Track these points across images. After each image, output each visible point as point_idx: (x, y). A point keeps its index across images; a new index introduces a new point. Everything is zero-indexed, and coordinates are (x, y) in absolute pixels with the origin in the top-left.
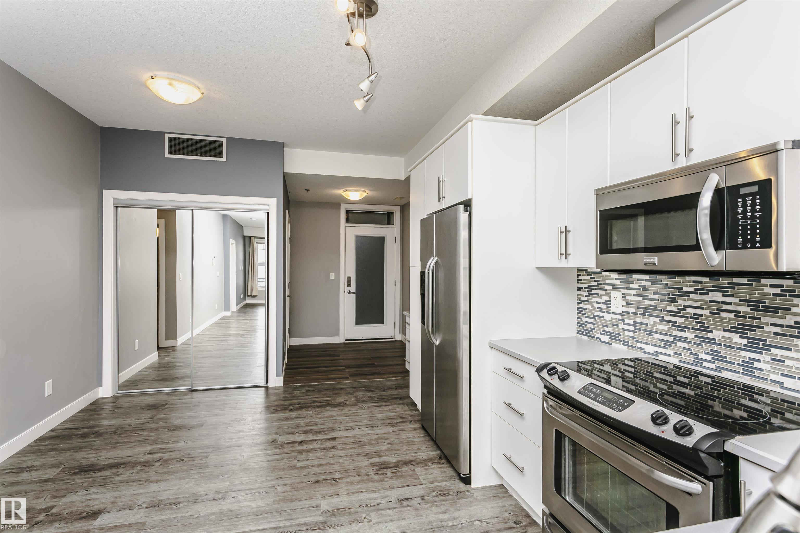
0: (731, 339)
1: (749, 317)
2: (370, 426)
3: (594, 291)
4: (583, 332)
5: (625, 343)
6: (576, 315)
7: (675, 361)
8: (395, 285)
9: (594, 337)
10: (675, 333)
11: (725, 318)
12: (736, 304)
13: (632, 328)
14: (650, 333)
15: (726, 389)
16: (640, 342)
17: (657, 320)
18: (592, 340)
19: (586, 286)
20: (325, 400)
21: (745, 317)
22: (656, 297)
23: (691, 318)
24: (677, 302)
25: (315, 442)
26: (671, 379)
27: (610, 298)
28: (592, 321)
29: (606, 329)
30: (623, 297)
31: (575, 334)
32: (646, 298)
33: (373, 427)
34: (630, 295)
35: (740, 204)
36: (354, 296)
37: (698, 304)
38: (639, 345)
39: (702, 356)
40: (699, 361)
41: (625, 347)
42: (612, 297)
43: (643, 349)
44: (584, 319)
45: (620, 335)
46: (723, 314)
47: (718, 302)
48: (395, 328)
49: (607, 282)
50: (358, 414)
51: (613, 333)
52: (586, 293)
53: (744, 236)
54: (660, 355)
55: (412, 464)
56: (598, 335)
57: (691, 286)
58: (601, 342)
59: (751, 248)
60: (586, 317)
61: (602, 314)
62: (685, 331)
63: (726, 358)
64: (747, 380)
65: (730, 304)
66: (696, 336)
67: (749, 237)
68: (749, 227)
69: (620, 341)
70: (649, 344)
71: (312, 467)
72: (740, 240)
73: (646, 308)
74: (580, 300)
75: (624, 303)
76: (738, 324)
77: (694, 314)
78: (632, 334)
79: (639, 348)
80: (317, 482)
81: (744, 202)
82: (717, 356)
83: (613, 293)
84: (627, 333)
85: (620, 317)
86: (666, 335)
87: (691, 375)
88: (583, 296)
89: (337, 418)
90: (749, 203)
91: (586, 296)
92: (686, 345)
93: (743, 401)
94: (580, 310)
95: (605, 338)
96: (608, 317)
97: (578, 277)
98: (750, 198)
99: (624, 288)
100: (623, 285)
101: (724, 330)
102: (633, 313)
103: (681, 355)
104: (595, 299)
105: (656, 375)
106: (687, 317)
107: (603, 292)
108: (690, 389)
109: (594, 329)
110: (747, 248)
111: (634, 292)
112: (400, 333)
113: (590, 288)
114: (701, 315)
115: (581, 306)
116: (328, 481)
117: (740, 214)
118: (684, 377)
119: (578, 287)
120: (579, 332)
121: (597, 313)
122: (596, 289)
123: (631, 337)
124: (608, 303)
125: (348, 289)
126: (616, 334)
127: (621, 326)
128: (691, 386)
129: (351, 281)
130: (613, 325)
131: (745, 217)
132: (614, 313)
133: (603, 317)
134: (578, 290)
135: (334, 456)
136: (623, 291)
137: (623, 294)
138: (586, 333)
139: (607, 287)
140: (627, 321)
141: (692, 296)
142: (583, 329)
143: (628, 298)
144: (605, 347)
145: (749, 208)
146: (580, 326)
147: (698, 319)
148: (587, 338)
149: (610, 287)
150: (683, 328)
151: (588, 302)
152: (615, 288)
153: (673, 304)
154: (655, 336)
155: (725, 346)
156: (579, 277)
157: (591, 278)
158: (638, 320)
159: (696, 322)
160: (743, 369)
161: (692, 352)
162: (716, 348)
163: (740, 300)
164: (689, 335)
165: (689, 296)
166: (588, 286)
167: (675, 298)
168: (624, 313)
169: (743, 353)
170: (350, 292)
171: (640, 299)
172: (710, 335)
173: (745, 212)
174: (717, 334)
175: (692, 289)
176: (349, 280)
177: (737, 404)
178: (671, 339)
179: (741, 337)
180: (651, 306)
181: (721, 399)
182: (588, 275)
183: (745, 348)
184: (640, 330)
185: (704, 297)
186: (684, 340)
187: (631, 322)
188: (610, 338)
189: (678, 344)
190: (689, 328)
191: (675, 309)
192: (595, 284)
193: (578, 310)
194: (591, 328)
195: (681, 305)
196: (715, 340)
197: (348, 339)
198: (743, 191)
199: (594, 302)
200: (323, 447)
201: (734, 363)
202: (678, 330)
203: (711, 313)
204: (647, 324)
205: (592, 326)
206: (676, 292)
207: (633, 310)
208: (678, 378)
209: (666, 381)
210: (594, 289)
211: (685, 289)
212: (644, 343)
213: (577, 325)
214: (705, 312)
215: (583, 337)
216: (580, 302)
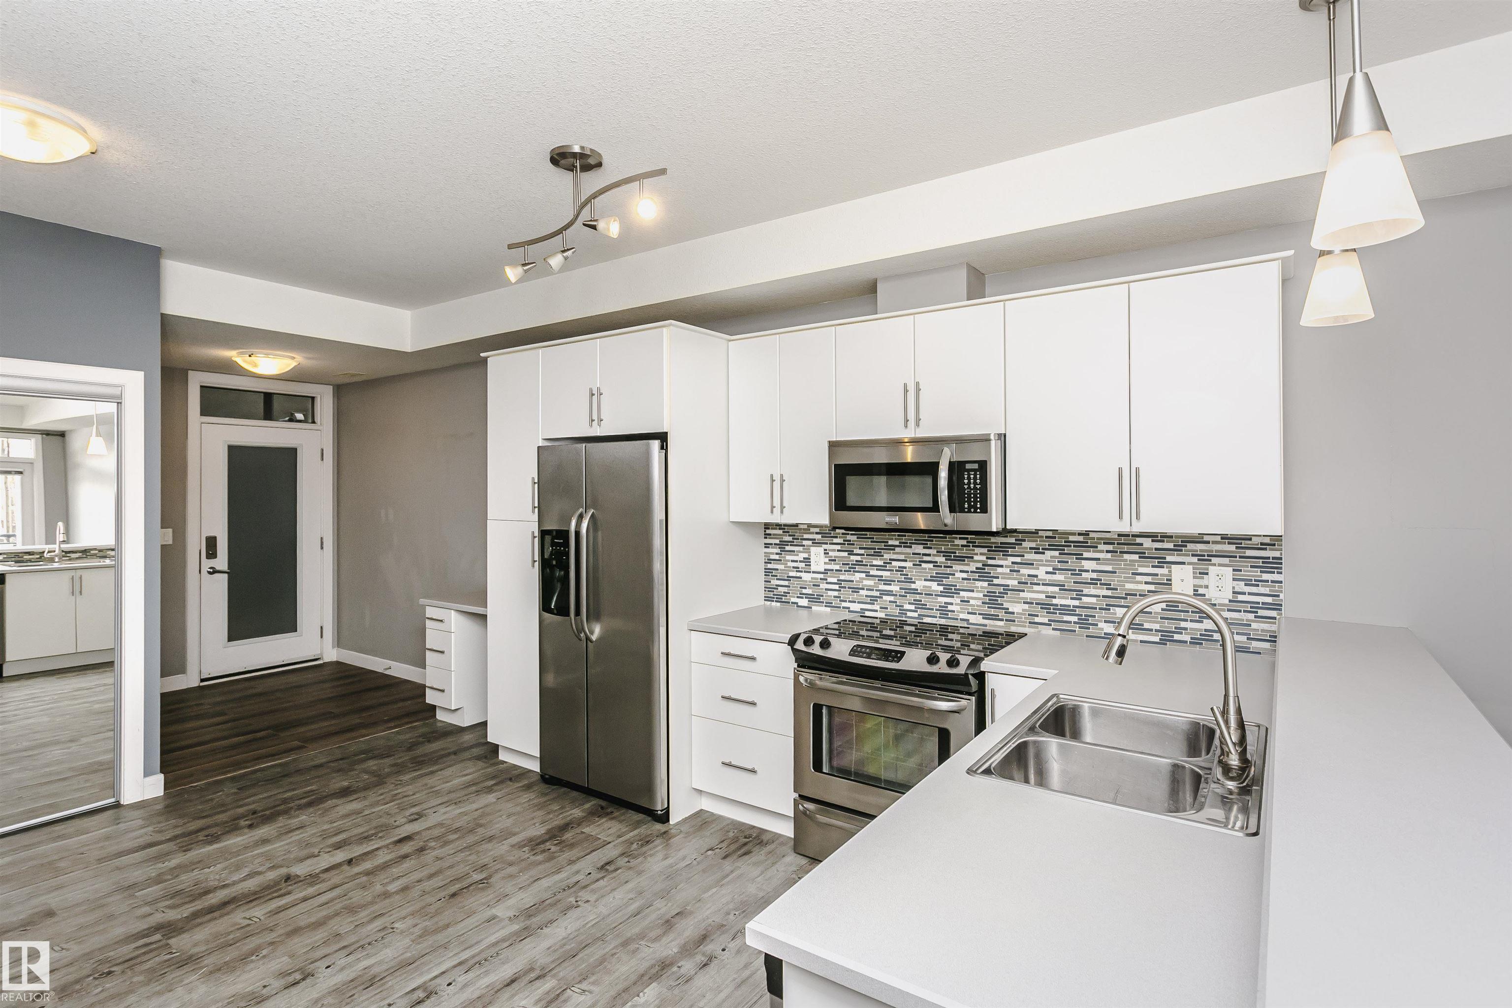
0: (931, 587)
1: (945, 567)
2: (452, 802)
3: (787, 548)
4: (774, 598)
5: (829, 604)
6: (763, 578)
7: (881, 615)
8: (322, 548)
9: (789, 603)
10: (882, 587)
11: (925, 569)
12: (934, 555)
13: (836, 587)
14: (856, 590)
15: (926, 634)
16: (845, 601)
17: (863, 575)
18: (786, 606)
19: (777, 541)
20: (306, 793)
21: (941, 566)
22: (862, 552)
23: (896, 571)
24: (883, 556)
25: (380, 852)
26: (878, 634)
27: (810, 555)
28: (786, 583)
29: (804, 591)
30: (825, 553)
31: (762, 602)
32: (851, 553)
33: (455, 803)
34: (834, 550)
35: (966, 476)
36: (223, 580)
37: (902, 557)
38: (844, 604)
39: (907, 607)
40: (903, 612)
41: (828, 609)
42: (812, 554)
43: (849, 608)
44: (775, 582)
45: (822, 596)
46: (924, 565)
47: (919, 554)
48: (322, 637)
49: (806, 536)
50: (405, 794)
51: (814, 595)
52: (778, 551)
53: (969, 502)
54: (866, 612)
55: (572, 827)
56: (793, 600)
57: (896, 539)
58: (798, 606)
59: (974, 512)
60: (777, 579)
61: (798, 574)
62: (891, 585)
63: (926, 605)
64: (943, 622)
65: (929, 555)
66: (900, 589)
67: (972, 504)
68: (972, 496)
69: (823, 602)
70: (855, 602)
71: (419, 883)
72: (966, 506)
73: (852, 564)
74: (768, 560)
75: (827, 560)
76: (936, 573)
77: (899, 567)
78: (836, 594)
79: (844, 608)
80: (454, 895)
81: (969, 475)
82: (919, 605)
83: (814, 550)
84: (830, 593)
85: (822, 576)
86: (872, 590)
87: (896, 627)
88: (772, 553)
89: (374, 810)
90: (972, 476)
91: (777, 554)
92: (892, 598)
93: (940, 642)
94: (768, 572)
95: (804, 602)
96: (806, 577)
97: (765, 531)
98: (973, 473)
99: (826, 544)
100: (826, 540)
101: (925, 580)
102: (836, 570)
103: (887, 608)
104: (789, 558)
105: (862, 633)
106: (893, 571)
107: (801, 548)
108: (896, 640)
109: (789, 593)
110: (971, 512)
111: (839, 547)
112: (333, 647)
113: (782, 545)
114: (905, 568)
115: (769, 566)
116: (471, 888)
117: (966, 485)
118: (890, 629)
119: (765, 544)
120: (767, 599)
121: (791, 574)
122: (791, 545)
123: (835, 597)
124: (807, 561)
125: (207, 564)
126: (817, 595)
127: (824, 586)
128: (897, 637)
129: (215, 546)
130: (814, 585)
131: (969, 488)
132: (814, 572)
133: (800, 578)
134: (765, 547)
135: (438, 859)
136: (825, 546)
137: (825, 550)
138: (777, 598)
139: (805, 542)
140: (830, 580)
141: (898, 550)
142: (773, 595)
143: (831, 554)
144: (804, 612)
145: (972, 481)
146: (768, 591)
147: (903, 571)
148: (778, 604)
149: (810, 543)
150: (888, 582)
151: (781, 560)
152: (815, 543)
153: (879, 558)
154: (862, 592)
155: (925, 594)
156: (767, 530)
157: (783, 532)
158: (842, 577)
159: (901, 575)
160: (940, 614)
161: (898, 604)
162: (918, 597)
163: (937, 552)
164: (895, 588)
165: (894, 550)
166: (780, 541)
167: (881, 552)
168: (826, 571)
169: (941, 599)
170: (213, 571)
171: (846, 554)
172: (913, 586)
173: (969, 483)
174: (919, 585)
175: (897, 543)
176: (211, 543)
177: (936, 645)
178: (878, 594)
179: (938, 585)
180: (856, 561)
181: (923, 644)
182: (780, 529)
183: (942, 594)
184: (845, 588)
185: (908, 550)
186: (889, 593)
187: (835, 580)
188: (809, 601)
189: (885, 598)
190: (894, 581)
191: (881, 563)
192: (790, 539)
193: (765, 572)
194: (784, 592)
195: (887, 559)
196: (917, 590)
197: (210, 676)
198: (968, 466)
199: (788, 561)
200: (400, 854)
201: (933, 609)
202: (884, 584)
203: (914, 565)
204: (853, 581)
205: (785, 589)
206: (882, 545)
207: (837, 567)
208: (885, 632)
209: (873, 637)
210: (788, 545)
211: (890, 542)
212: (849, 601)
213: (765, 591)
214: (909, 564)
215: (774, 604)
216: (769, 561)
